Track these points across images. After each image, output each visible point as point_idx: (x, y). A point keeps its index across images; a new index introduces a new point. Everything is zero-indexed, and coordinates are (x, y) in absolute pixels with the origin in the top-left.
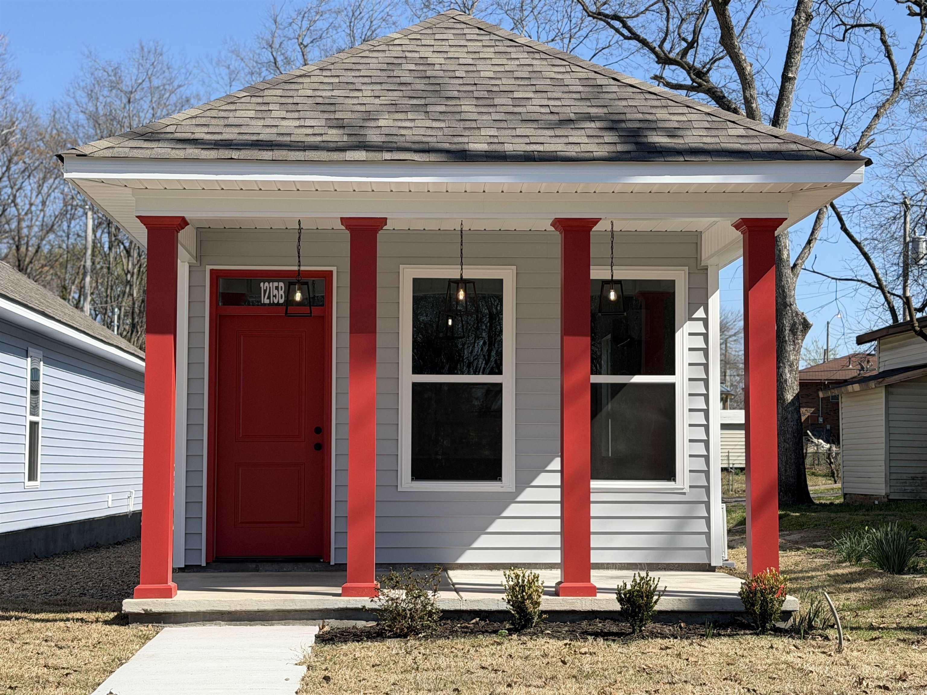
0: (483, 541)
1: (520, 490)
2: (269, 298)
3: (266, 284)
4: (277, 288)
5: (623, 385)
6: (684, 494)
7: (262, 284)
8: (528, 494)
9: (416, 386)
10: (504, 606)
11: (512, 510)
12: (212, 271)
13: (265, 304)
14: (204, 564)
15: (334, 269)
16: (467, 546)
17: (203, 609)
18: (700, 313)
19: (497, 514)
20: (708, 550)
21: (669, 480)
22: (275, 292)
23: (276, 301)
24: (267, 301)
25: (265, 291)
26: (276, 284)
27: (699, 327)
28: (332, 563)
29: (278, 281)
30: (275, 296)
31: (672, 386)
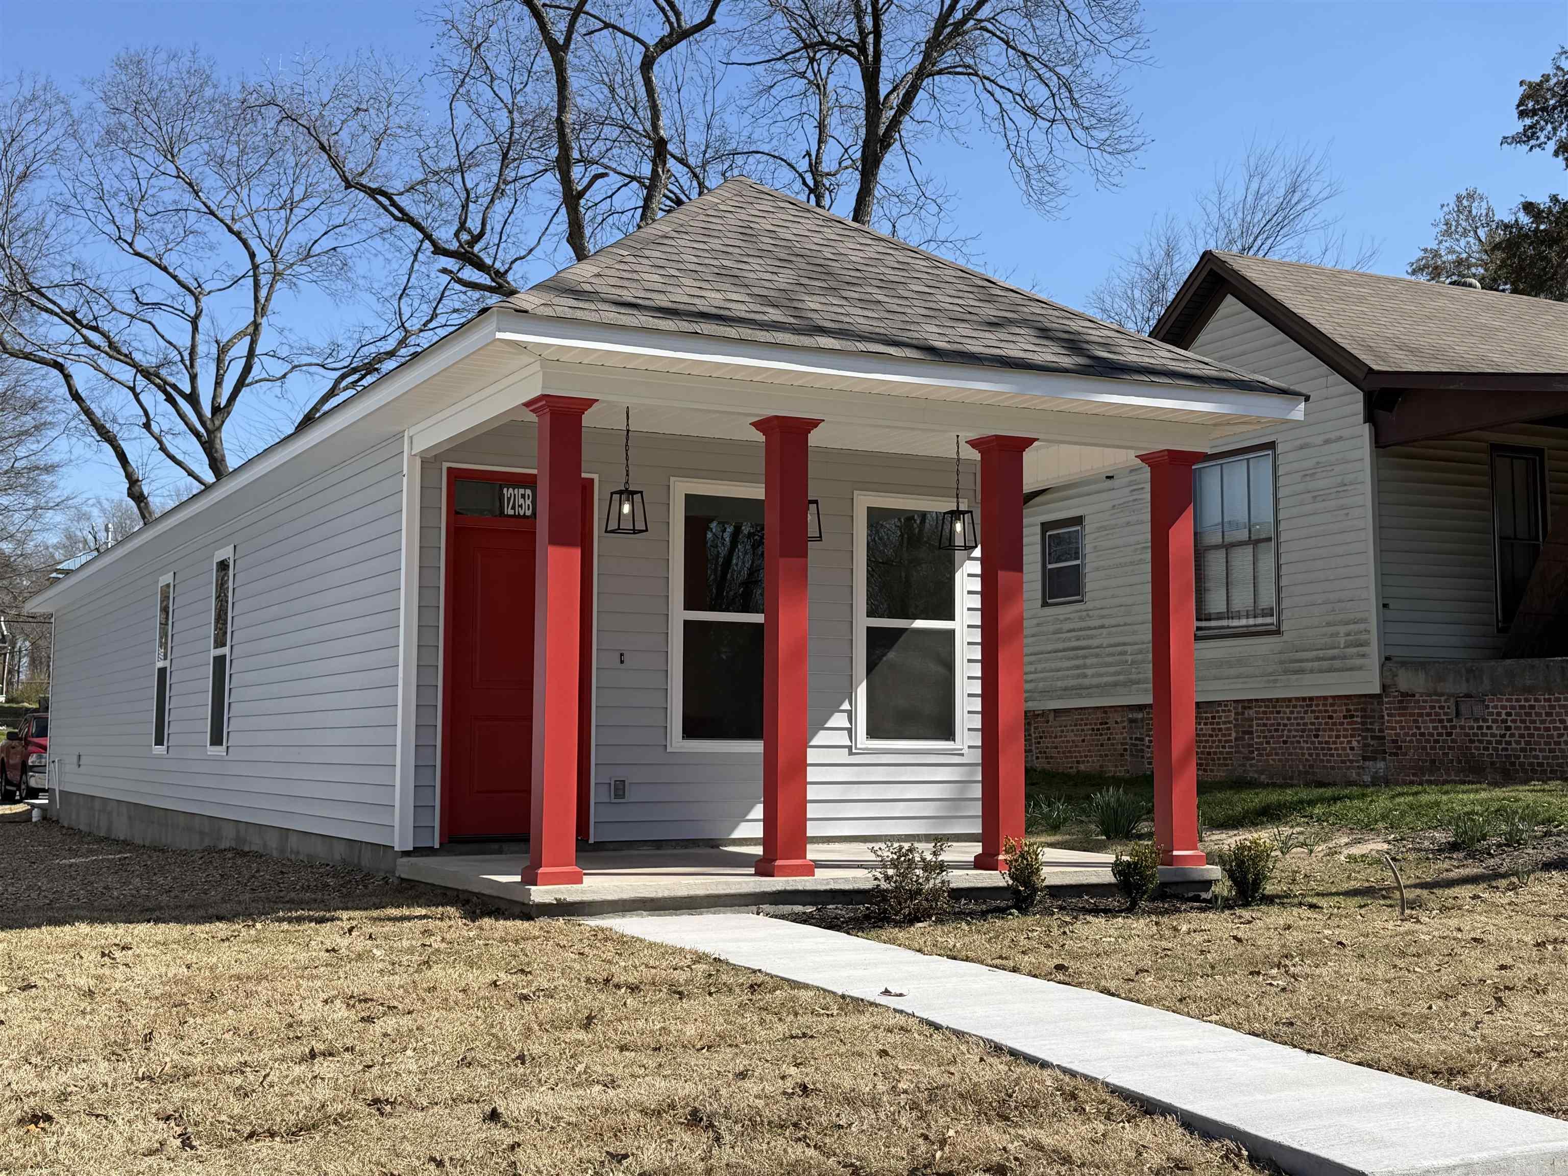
2: (513, 508)
3: (511, 490)
4: (523, 496)
5: (902, 631)
6: (962, 755)
7: (505, 490)
9: (688, 625)
12: (449, 469)
13: (511, 516)
14: (437, 846)
15: (595, 477)
17: (625, 896)
21: (947, 739)
22: (521, 501)
23: (522, 513)
24: (511, 512)
25: (509, 499)
26: (522, 491)
28: (591, 841)
29: (525, 488)
30: (521, 506)
31: (952, 633)
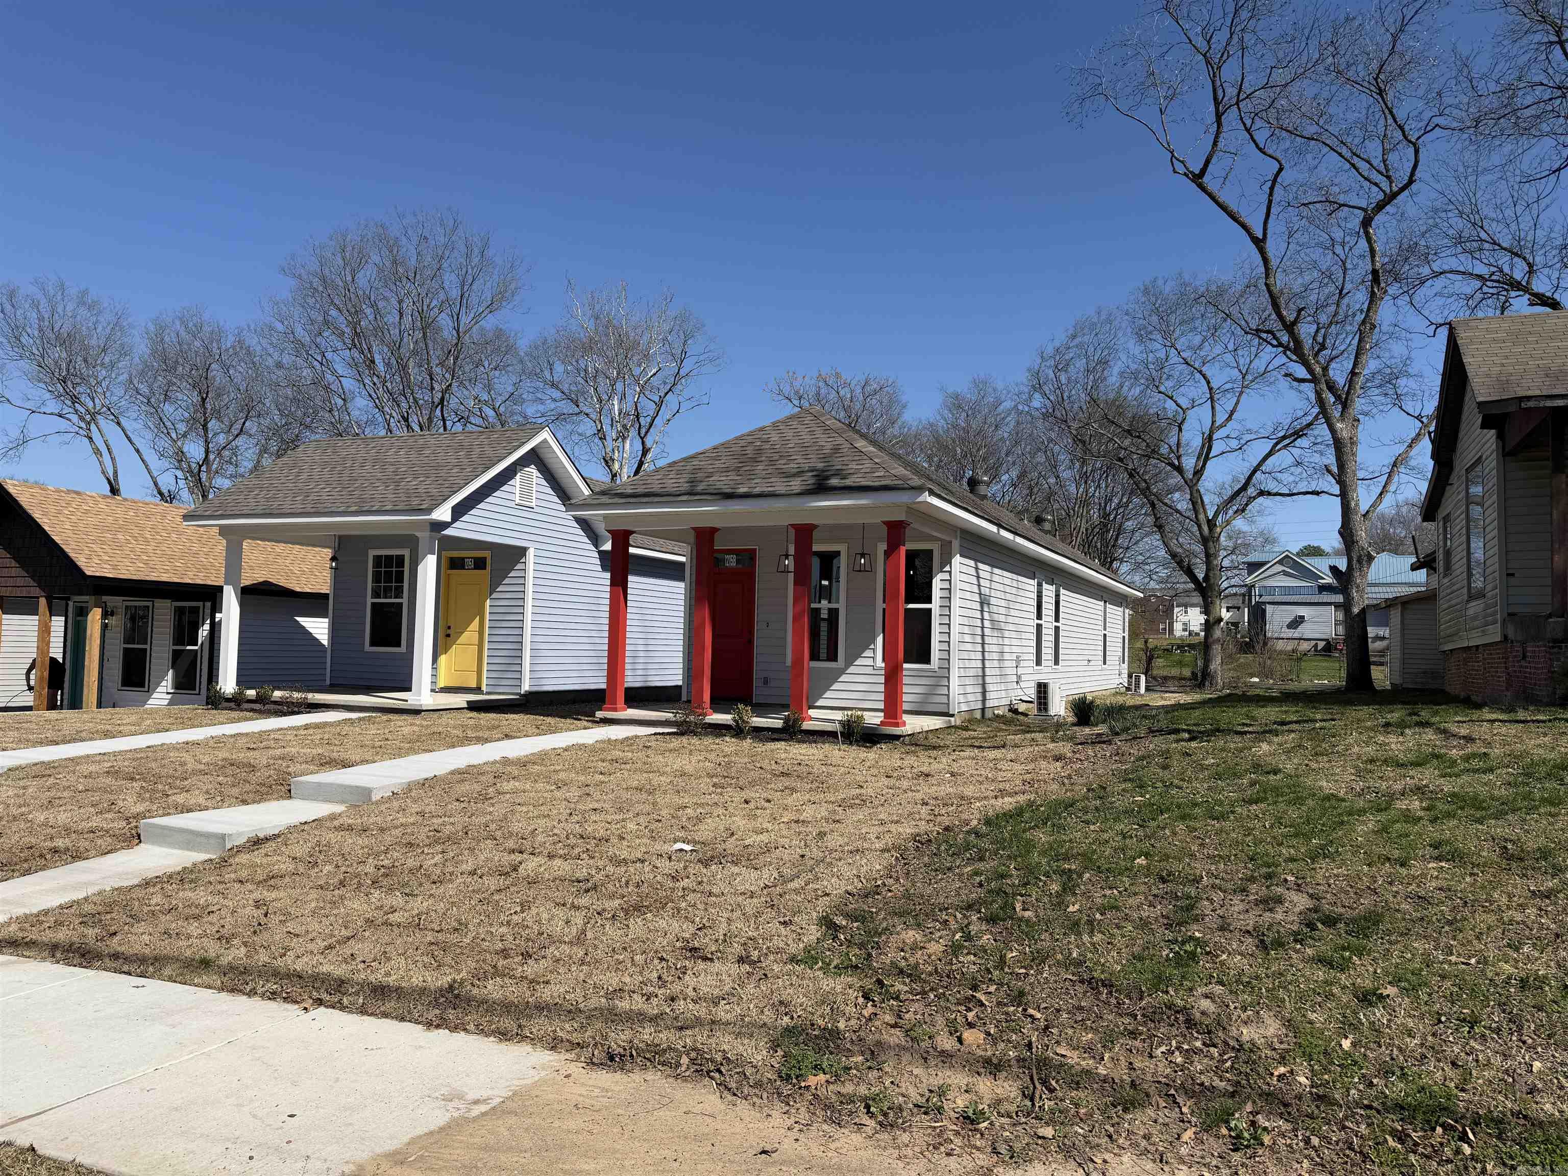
0: (828, 694)
1: (847, 667)
3: (727, 556)
6: (936, 671)
8: (851, 670)
10: (731, 723)
11: (843, 678)
16: (820, 696)
18: (947, 568)
19: (835, 680)
20: (948, 704)
21: (925, 663)
22: (731, 560)
23: (731, 565)
26: (731, 556)
27: (947, 576)
31: (930, 610)
